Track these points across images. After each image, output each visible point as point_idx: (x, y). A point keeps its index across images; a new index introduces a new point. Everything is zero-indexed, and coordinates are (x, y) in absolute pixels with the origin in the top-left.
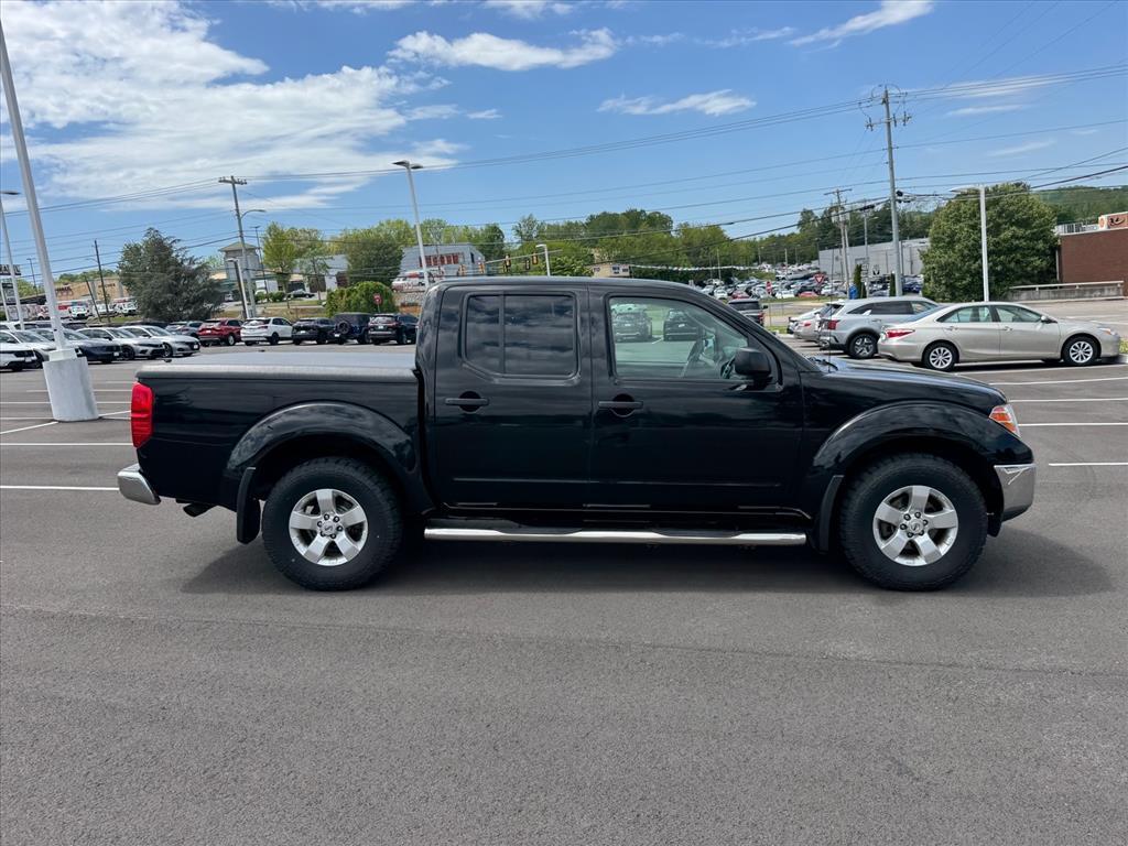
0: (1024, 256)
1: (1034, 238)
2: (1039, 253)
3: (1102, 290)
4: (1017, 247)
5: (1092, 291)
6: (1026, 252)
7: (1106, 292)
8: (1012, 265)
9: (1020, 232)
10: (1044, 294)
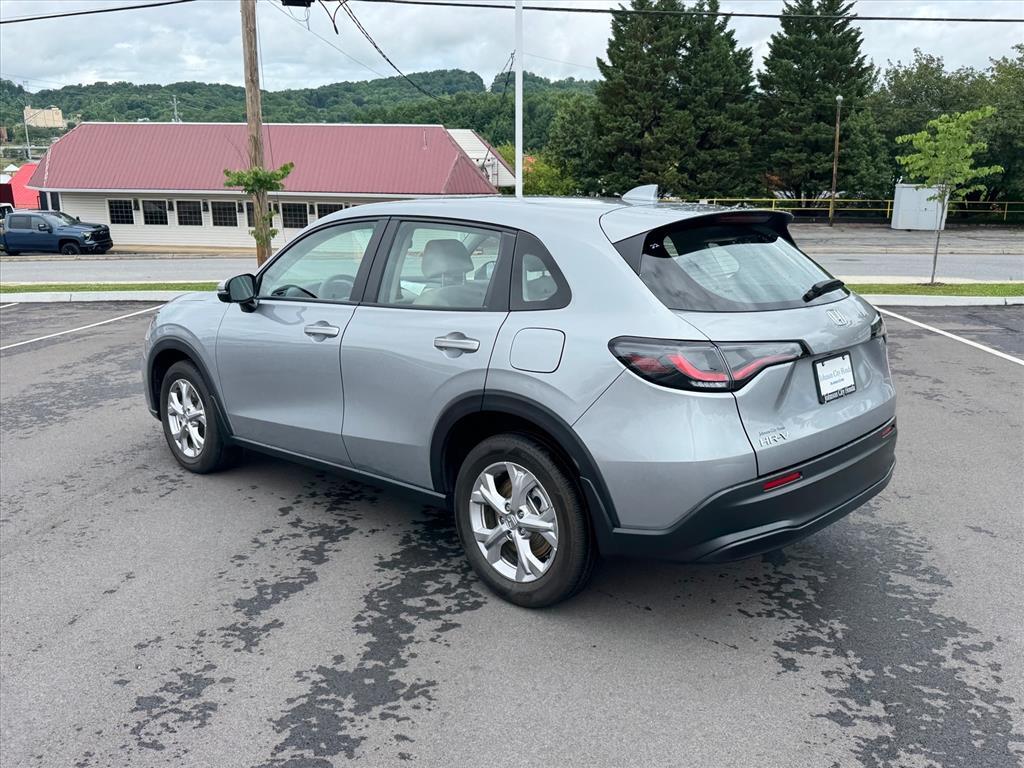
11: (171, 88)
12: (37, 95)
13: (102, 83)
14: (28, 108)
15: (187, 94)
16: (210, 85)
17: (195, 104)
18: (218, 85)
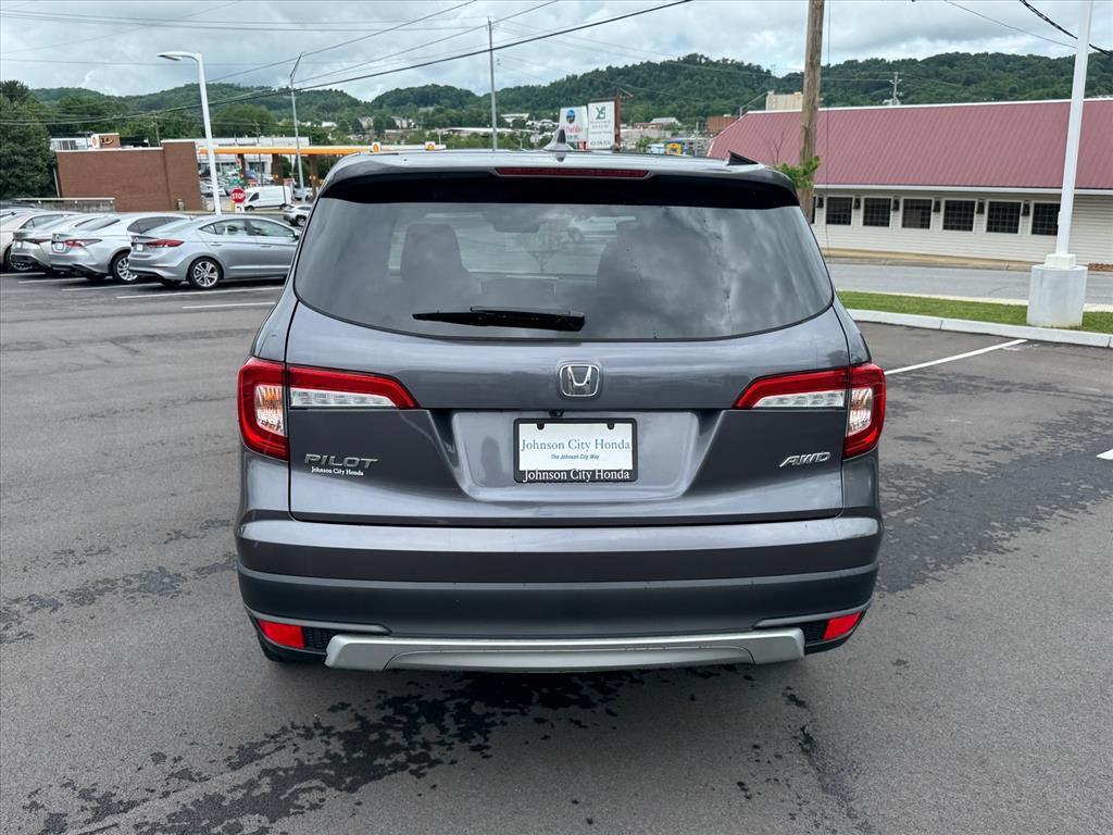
0: (23, 170)
1: (31, 154)
2: (38, 169)
3: (98, 206)
4: (16, 163)
5: (89, 206)
6: (26, 168)
7: (102, 207)
8: (13, 180)
9: (18, 147)
10: (45, 205)
11: (928, 61)
12: (784, 79)
13: (852, 61)
14: (771, 93)
15: (946, 68)
16: (976, 55)
17: (954, 80)
18: (986, 54)
